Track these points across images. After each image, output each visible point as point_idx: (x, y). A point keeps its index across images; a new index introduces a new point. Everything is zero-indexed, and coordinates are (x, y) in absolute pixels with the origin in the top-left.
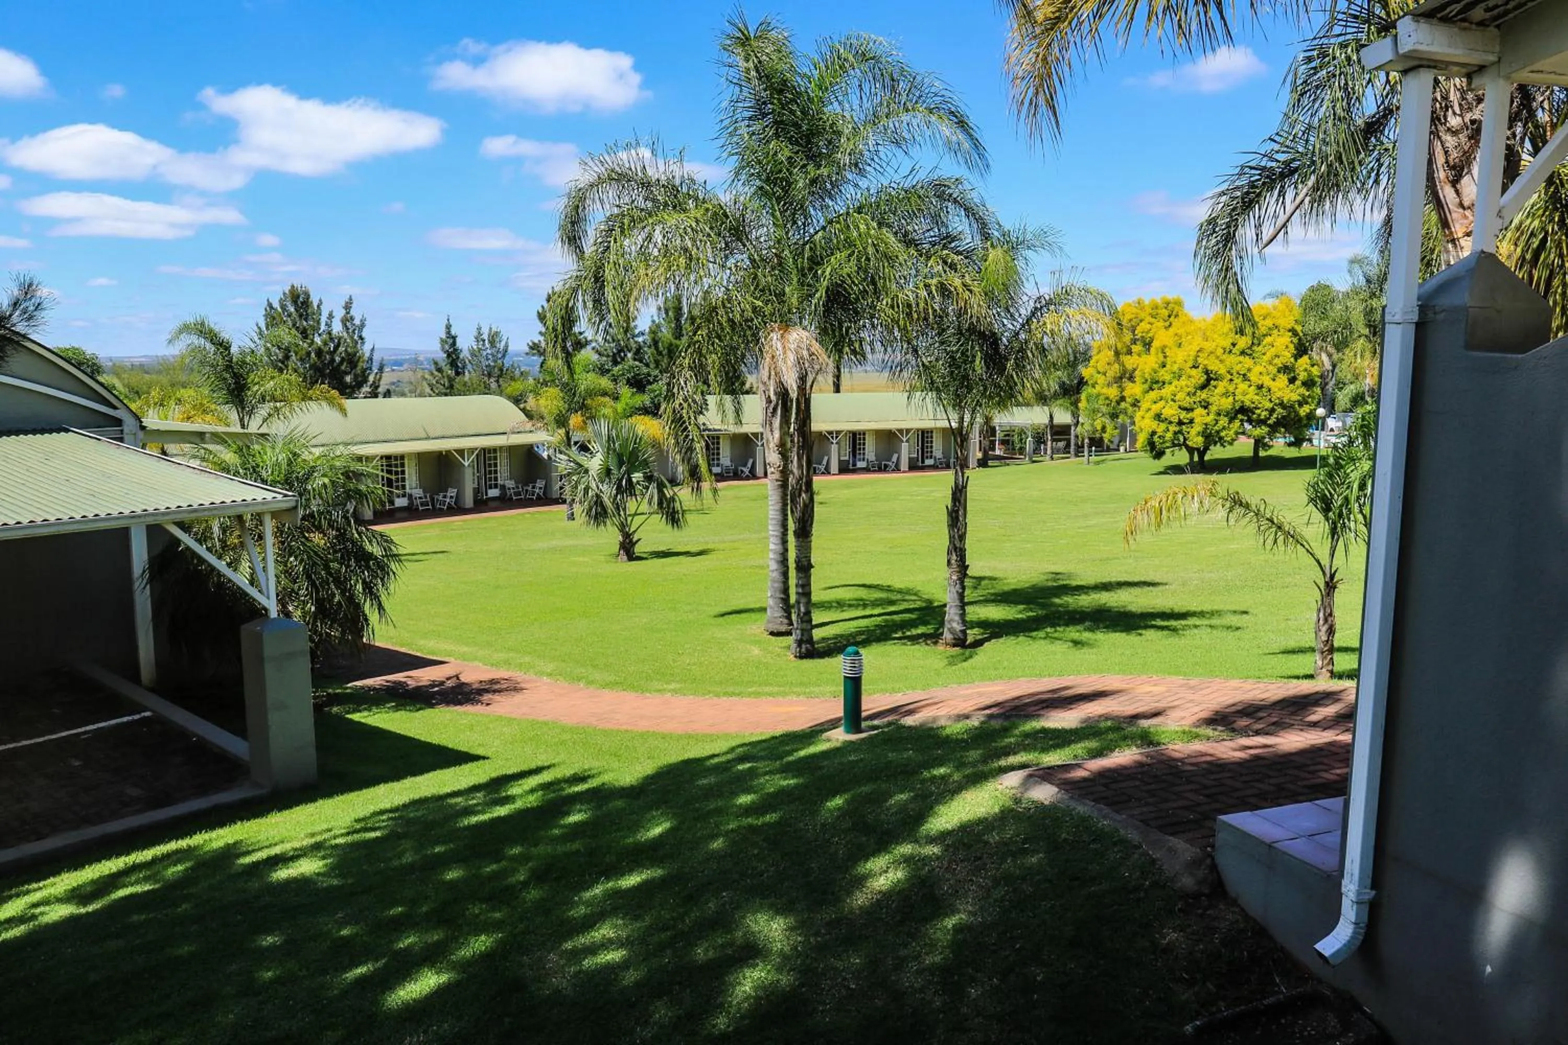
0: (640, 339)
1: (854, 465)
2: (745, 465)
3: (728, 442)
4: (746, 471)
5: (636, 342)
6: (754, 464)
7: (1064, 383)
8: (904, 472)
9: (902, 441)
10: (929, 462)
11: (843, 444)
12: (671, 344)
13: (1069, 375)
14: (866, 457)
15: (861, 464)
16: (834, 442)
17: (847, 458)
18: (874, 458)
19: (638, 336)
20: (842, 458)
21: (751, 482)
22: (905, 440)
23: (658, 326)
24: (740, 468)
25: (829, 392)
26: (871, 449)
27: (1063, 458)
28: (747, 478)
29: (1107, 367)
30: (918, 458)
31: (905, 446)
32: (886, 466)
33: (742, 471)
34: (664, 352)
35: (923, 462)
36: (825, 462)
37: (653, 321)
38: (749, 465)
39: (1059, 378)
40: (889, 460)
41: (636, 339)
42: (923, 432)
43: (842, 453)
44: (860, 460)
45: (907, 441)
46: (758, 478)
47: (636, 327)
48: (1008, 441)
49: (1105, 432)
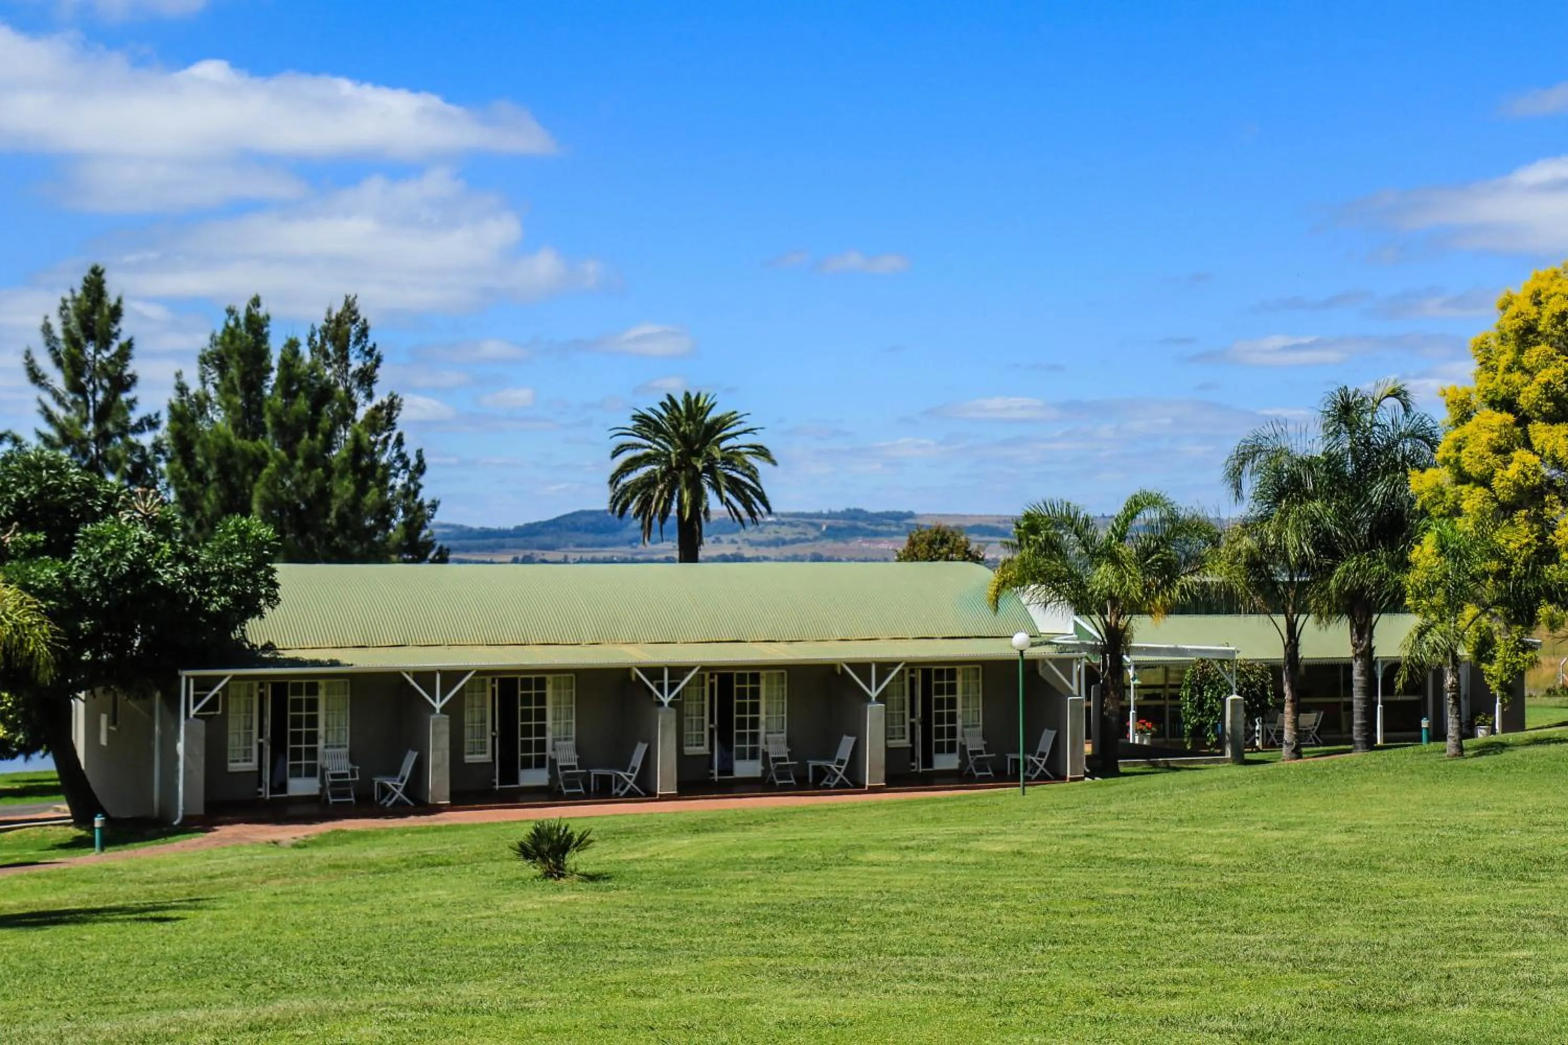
0: (146, 439)
1: (727, 769)
2: (394, 771)
3: (343, 702)
4: (397, 786)
5: (132, 447)
6: (420, 768)
7: (1328, 533)
8: (874, 790)
9: (868, 699)
10: (946, 762)
11: (691, 707)
12: (229, 451)
13: (1343, 514)
14: (762, 745)
15: (745, 769)
16: (666, 700)
17: (704, 750)
18: (784, 751)
19: (139, 428)
20: (689, 750)
21: (412, 821)
22: (874, 694)
23: (201, 403)
24: (377, 780)
25: (669, 560)
26: (774, 725)
27: (1328, 754)
28: (400, 811)
29: (1493, 460)
30: (912, 750)
31: (874, 714)
32: (820, 773)
33: (385, 790)
34: (211, 474)
35: (928, 762)
36: (637, 760)
37: (182, 389)
38: (407, 769)
39: (1315, 521)
40: (831, 758)
41: (133, 438)
42: (926, 674)
43: (691, 733)
44: (742, 757)
45: (881, 699)
46: (437, 809)
47: (131, 404)
48: (1160, 709)
49: (1490, 660)
